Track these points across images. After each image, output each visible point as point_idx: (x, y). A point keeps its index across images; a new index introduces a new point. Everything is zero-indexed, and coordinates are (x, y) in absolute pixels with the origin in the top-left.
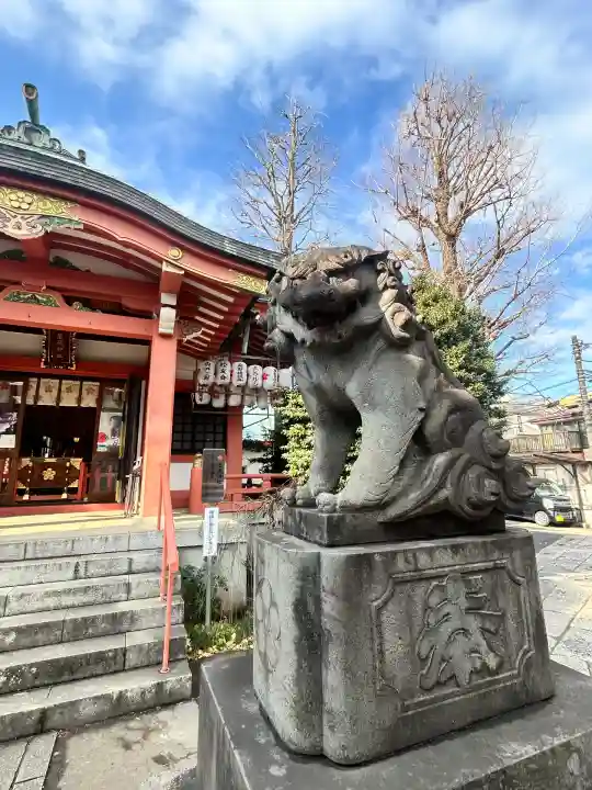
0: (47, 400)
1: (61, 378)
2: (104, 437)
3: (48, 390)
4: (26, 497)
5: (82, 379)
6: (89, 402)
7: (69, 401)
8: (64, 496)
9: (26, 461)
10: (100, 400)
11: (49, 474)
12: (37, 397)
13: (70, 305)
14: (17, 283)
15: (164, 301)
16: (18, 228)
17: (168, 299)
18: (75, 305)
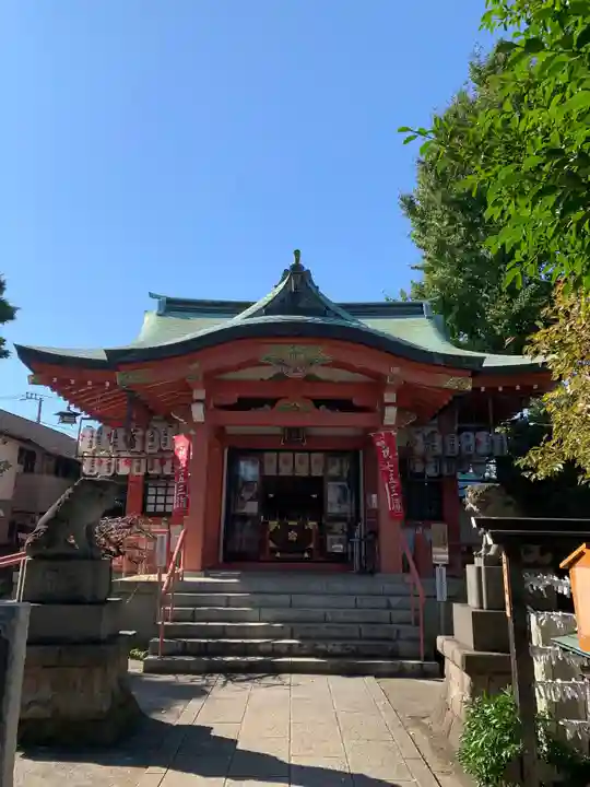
0: (286, 471)
1: (294, 451)
2: (332, 505)
3: (286, 462)
4: (278, 555)
5: (310, 452)
6: (317, 472)
7: (302, 471)
8: (306, 555)
9: (273, 525)
10: (325, 469)
11: (293, 536)
12: (278, 470)
13: (317, 407)
14: (286, 398)
15: (386, 400)
16: (295, 371)
17: (390, 397)
18: (322, 407)
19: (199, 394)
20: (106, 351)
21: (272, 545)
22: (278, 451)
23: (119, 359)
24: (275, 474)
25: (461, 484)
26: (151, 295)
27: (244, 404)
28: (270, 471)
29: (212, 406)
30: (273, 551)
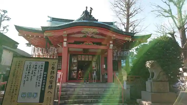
0: (83, 59)
1: (85, 55)
2: (94, 67)
3: (83, 57)
5: (88, 55)
6: (90, 60)
7: (87, 60)
10: (92, 59)
12: (81, 59)
13: (94, 44)
14: (86, 42)
15: (110, 43)
16: (90, 35)
17: (111, 42)
18: (95, 44)
19: (65, 40)
20: (41, 27)
21: (80, 76)
22: (81, 55)
23: (45, 29)
24: (81, 60)
25: (122, 63)
26: (48, 17)
27: (76, 43)
28: (79, 59)
29: (68, 43)
30: (80, 78)
